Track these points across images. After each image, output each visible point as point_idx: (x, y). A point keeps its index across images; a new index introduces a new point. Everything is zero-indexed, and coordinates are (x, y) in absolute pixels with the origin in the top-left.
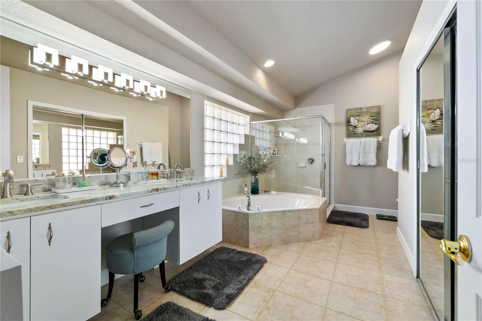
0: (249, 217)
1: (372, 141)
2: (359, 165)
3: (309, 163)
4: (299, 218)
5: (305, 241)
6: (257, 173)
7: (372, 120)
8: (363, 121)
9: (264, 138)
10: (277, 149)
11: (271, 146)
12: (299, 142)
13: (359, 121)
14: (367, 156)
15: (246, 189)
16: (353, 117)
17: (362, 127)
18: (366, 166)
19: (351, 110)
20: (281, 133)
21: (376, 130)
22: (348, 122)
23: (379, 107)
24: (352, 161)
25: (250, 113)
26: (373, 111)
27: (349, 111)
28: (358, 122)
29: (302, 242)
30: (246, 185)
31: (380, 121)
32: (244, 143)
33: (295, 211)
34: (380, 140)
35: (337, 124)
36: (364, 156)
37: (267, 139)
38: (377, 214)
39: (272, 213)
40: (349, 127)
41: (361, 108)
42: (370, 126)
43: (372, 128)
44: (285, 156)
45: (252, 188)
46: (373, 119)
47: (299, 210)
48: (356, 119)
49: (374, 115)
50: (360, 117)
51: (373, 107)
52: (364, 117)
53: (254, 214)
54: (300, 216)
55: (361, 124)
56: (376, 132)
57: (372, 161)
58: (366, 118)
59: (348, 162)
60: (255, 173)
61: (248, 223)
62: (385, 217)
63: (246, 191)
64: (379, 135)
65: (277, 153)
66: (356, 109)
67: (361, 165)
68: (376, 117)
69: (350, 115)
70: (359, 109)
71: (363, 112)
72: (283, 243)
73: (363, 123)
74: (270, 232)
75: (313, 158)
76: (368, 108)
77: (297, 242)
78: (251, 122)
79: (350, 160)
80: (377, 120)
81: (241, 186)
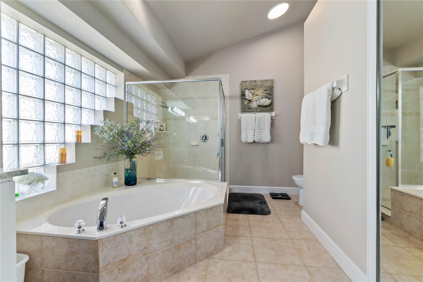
0: (100, 248)
1: (266, 116)
2: (254, 141)
3: (202, 141)
4: (197, 224)
5: (206, 258)
6: (133, 154)
7: (266, 95)
8: (257, 95)
9: (149, 110)
10: (165, 124)
11: (157, 120)
12: (189, 121)
13: (253, 94)
14: (261, 132)
15: (115, 179)
16: (248, 90)
17: (257, 101)
18: (260, 143)
19: (245, 82)
20: (170, 108)
21: (270, 104)
22: (243, 95)
23: (272, 81)
24: (247, 137)
25: (124, 70)
26: (267, 85)
27: (244, 83)
28: (253, 96)
29: (201, 260)
30: (115, 173)
31: (273, 96)
32: (114, 111)
33: (190, 215)
34: (273, 116)
35: (231, 97)
36: (259, 132)
37: (153, 112)
38: (270, 193)
39: (151, 227)
40: (244, 101)
41: (255, 81)
42: (264, 100)
43: (266, 103)
44: (175, 134)
45: (125, 177)
46: (267, 93)
47: (196, 212)
48: (250, 92)
49: (267, 90)
50: (254, 91)
51: (267, 80)
52: (258, 91)
53: (111, 238)
54: (197, 222)
55: (256, 98)
56: (269, 108)
57: (267, 138)
58: (260, 92)
59: (243, 139)
60: (130, 154)
61: (97, 260)
62: (279, 196)
63: (116, 183)
64: (272, 110)
65: (165, 129)
66: (251, 82)
67: (256, 141)
68: (270, 91)
69: (244, 88)
70: (253, 82)
71: (258, 85)
72: (171, 273)
73: (257, 97)
74: (146, 263)
75: (206, 135)
76: (262, 81)
77: (194, 263)
78: (127, 83)
79: (245, 136)
80: (270, 95)
81: (107, 175)
